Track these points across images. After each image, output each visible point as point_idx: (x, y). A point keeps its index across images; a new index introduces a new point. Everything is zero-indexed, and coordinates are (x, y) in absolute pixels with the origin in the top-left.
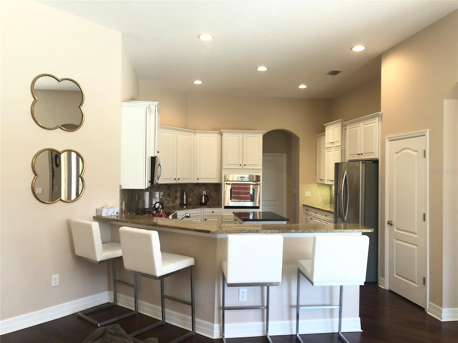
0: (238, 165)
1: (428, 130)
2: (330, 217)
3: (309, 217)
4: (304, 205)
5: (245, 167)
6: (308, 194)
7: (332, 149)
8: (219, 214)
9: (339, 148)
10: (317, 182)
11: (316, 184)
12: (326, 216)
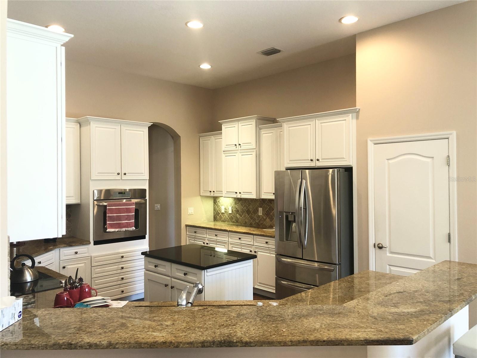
0: (114, 173)
1: (454, 133)
2: (250, 240)
3: (201, 242)
4: (187, 226)
5: (124, 177)
6: (191, 210)
7: (236, 153)
8: (87, 255)
9: (253, 152)
10: (201, 195)
11: (200, 197)
12: (240, 239)
